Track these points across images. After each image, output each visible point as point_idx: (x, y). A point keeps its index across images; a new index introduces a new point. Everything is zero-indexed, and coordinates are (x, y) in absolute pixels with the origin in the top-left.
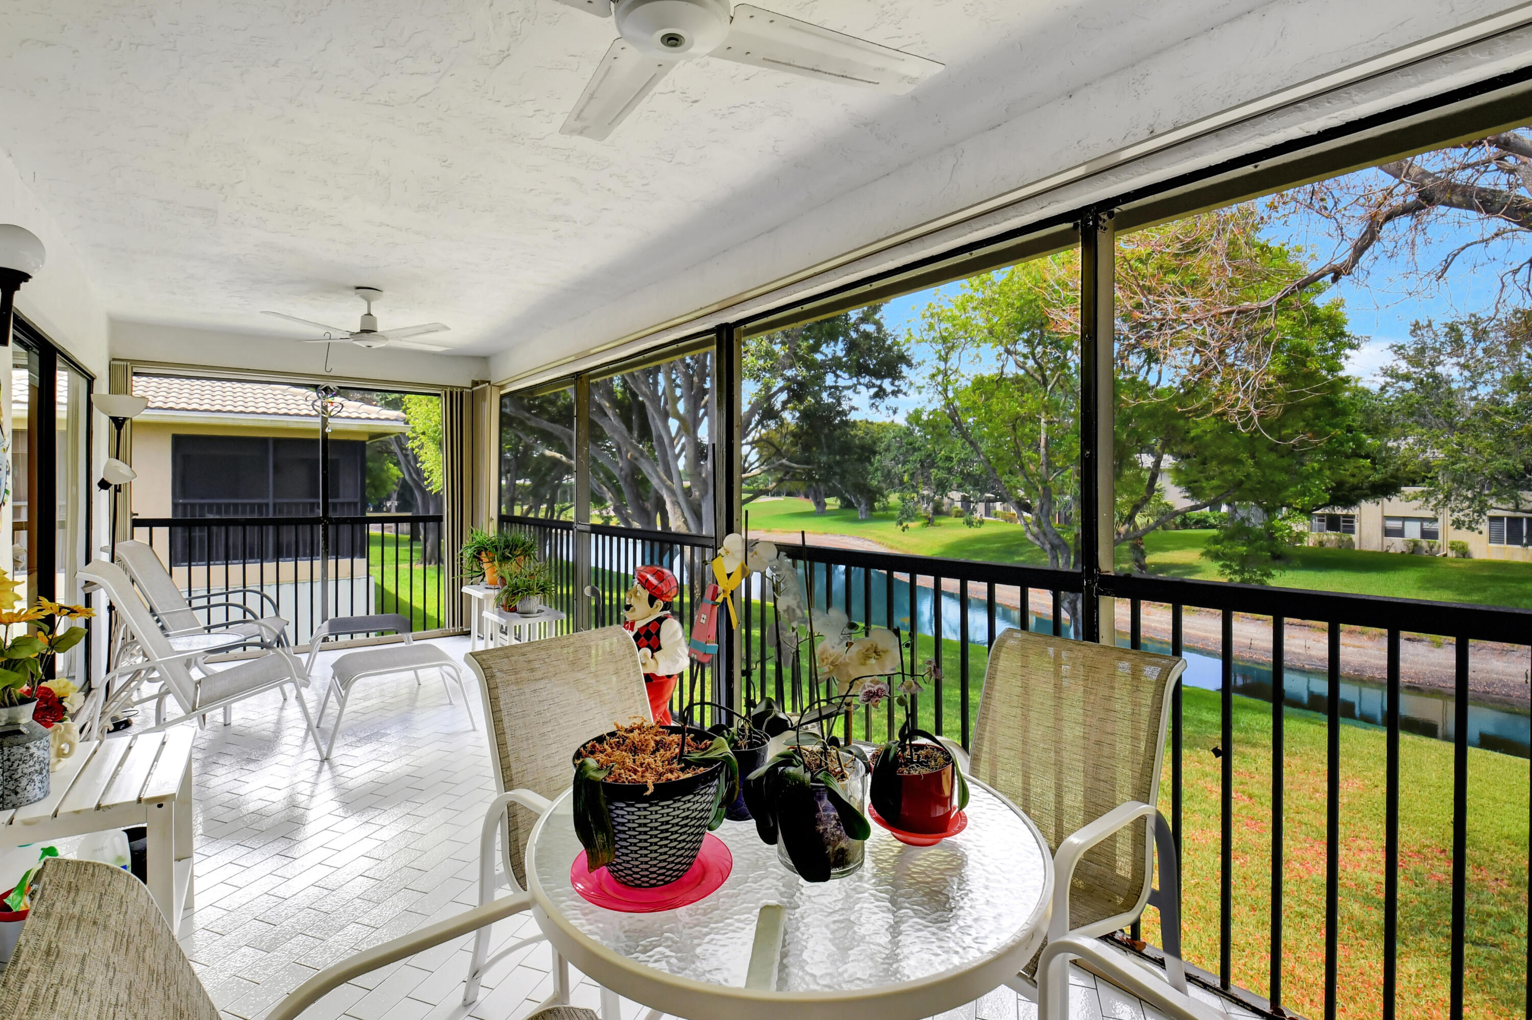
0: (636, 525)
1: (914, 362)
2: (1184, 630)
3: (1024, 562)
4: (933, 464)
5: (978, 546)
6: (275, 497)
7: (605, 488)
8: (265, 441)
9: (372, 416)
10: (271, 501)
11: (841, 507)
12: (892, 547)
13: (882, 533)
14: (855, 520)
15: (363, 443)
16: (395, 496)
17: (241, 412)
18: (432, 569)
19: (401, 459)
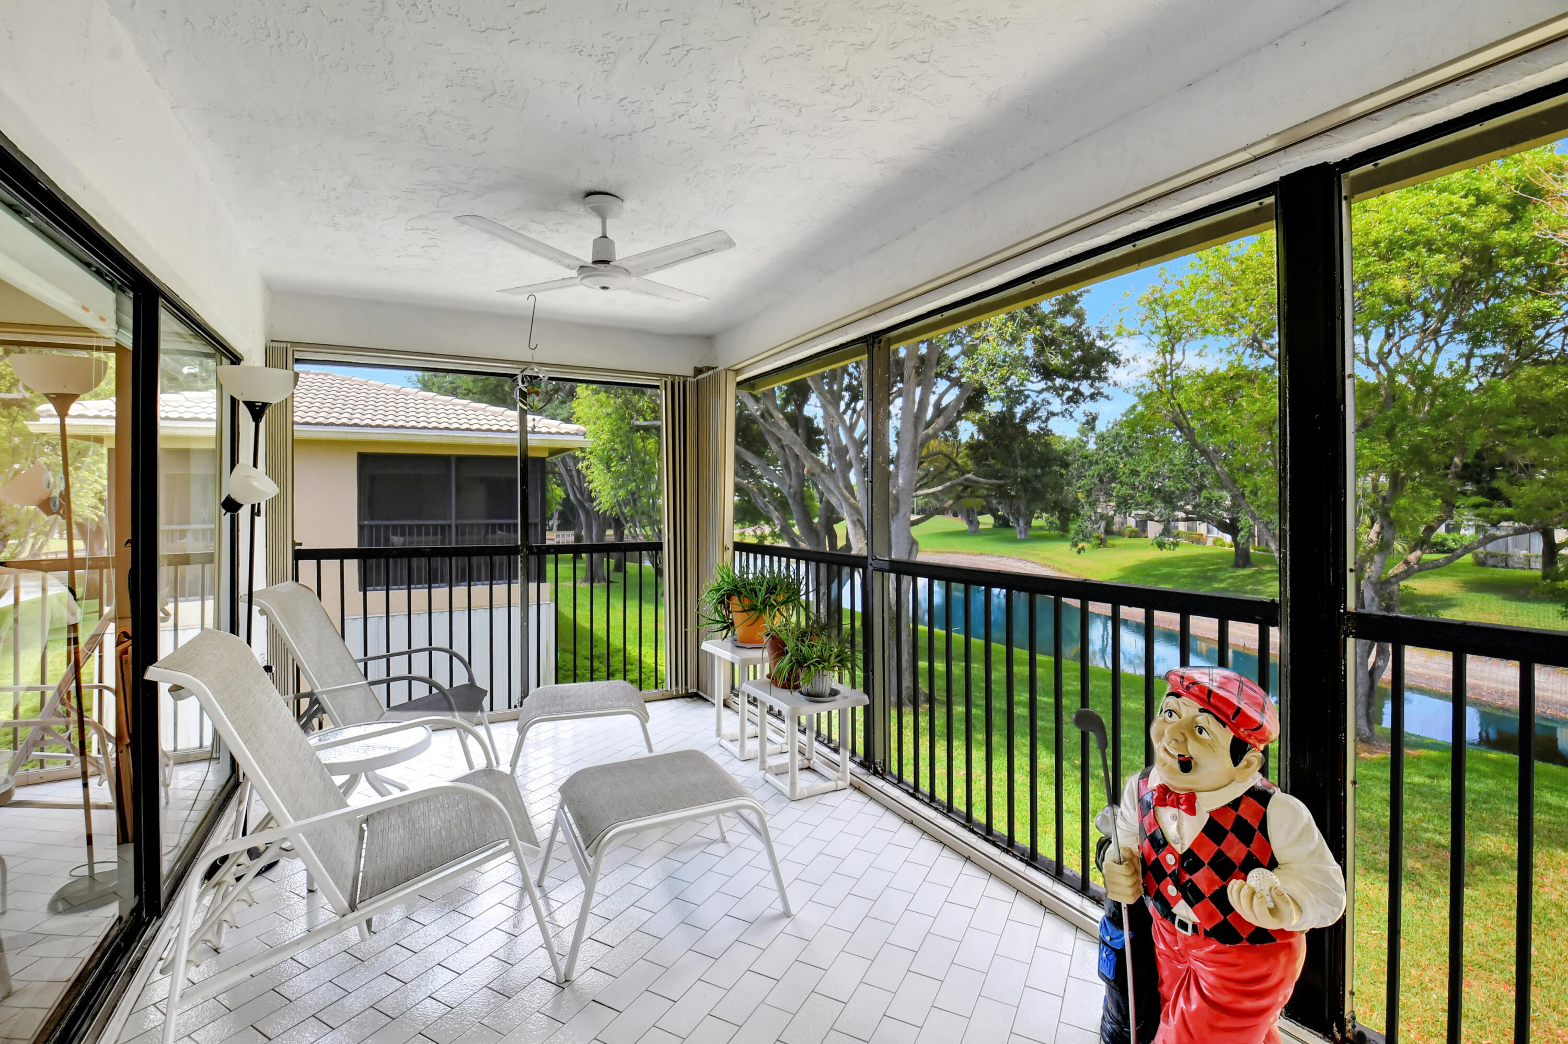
0: (804, 545)
1: (1122, 358)
2: (1469, 680)
3: (1224, 589)
4: (1114, 478)
5: (1165, 570)
6: (457, 518)
7: (771, 507)
8: (446, 459)
9: (553, 430)
10: (453, 522)
11: (995, 526)
12: (1060, 570)
13: (1046, 554)
14: (1014, 540)
15: (543, 459)
16: (556, 516)
17: (424, 428)
18: (600, 590)
19: (567, 479)
